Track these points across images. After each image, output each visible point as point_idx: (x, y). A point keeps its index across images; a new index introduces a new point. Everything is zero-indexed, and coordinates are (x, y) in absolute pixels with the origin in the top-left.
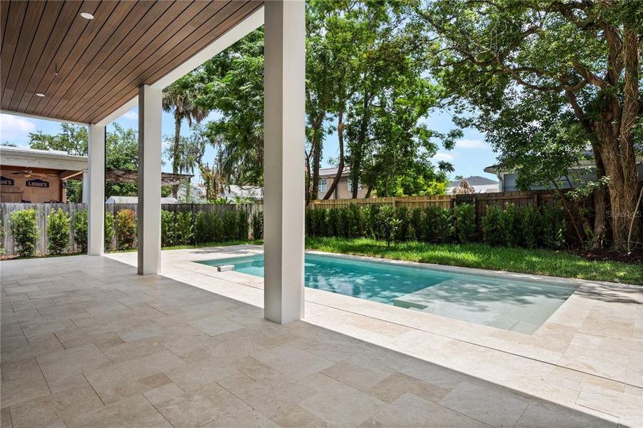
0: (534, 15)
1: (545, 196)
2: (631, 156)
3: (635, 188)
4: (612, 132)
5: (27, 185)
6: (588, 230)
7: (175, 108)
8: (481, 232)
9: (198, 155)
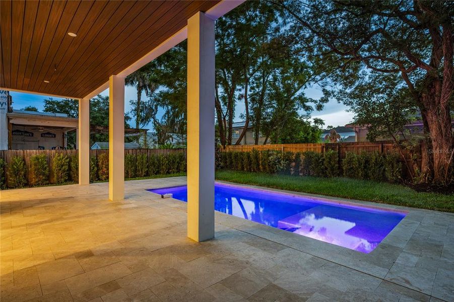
0: (379, 19)
1: (387, 145)
2: (448, 119)
3: (451, 141)
4: (434, 102)
5: (42, 136)
6: (416, 169)
7: (137, 83)
8: (342, 169)
9: (153, 113)
